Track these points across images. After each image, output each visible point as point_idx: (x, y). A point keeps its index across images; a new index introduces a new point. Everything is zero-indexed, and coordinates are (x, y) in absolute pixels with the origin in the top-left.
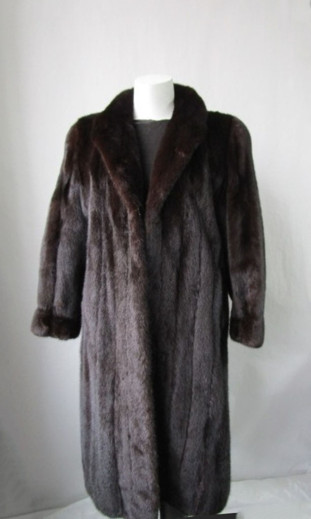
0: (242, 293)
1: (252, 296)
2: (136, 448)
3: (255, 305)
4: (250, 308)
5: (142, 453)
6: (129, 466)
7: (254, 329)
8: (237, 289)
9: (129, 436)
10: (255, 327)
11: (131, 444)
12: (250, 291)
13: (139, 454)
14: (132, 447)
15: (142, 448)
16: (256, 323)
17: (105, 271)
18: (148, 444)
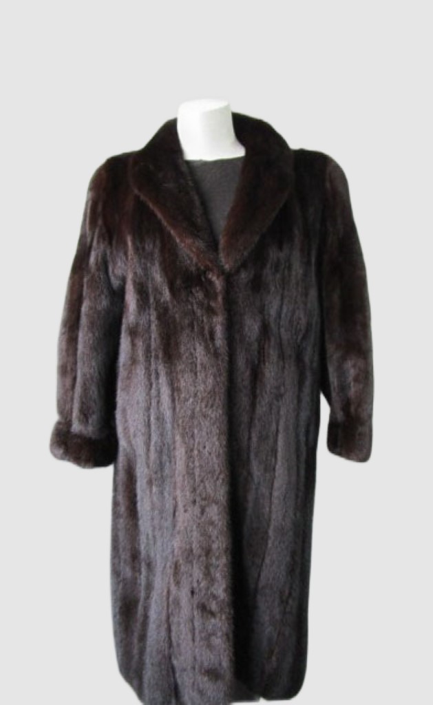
0: (343, 388)
1: (356, 392)
2: (203, 608)
3: (359, 405)
4: (352, 409)
5: (213, 614)
6: (190, 636)
7: (357, 437)
8: (336, 384)
9: (193, 593)
10: (360, 434)
11: (196, 602)
12: (354, 386)
13: (209, 616)
14: (198, 607)
15: (214, 606)
16: (360, 429)
17: (156, 364)
18: (224, 600)
